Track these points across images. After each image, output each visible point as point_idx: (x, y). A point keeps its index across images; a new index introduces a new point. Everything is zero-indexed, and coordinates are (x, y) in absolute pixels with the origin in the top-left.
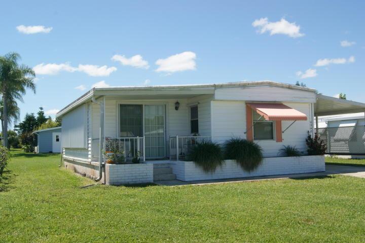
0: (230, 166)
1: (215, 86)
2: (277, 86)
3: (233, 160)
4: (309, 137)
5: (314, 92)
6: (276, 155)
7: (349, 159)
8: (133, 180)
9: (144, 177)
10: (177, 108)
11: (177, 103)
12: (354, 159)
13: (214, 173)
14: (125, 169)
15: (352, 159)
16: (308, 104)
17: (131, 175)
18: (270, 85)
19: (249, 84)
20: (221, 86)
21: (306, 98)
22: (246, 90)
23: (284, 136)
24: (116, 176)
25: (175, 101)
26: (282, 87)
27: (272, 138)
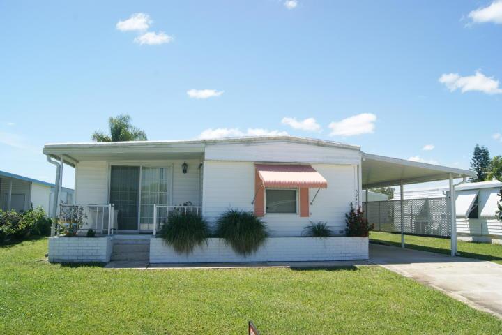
0: (215, 247)
1: (205, 142)
2: (298, 141)
3: (222, 239)
4: (353, 210)
5: (358, 149)
6: (297, 234)
7: (469, 242)
8: (79, 258)
9: (94, 254)
10: (185, 171)
11: (185, 165)
12: (477, 242)
13: (191, 254)
14: (68, 244)
15: (473, 242)
16: (352, 167)
17: (76, 251)
18: (289, 140)
19: (255, 139)
20: (214, 143)
21: (344, 158)
22: (252, 148)
23: (311, 209)
24: (57, 251)
25: (182, 162)
26: (308, 143)
27: (295, 212)
